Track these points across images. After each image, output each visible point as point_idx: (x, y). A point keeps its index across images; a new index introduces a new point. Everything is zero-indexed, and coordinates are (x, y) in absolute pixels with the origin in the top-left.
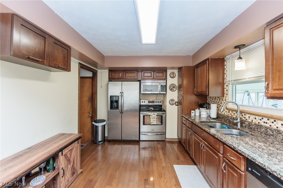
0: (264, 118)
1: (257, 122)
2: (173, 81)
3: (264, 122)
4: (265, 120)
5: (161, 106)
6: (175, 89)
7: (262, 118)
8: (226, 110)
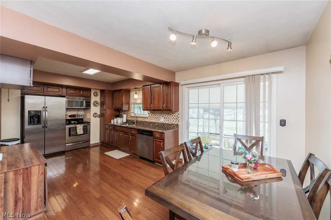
1: (141, 120)
2: (95, 98)
4: (143, 119)
5: (82, 119)
6: (97, 105)
8: (130, 117)
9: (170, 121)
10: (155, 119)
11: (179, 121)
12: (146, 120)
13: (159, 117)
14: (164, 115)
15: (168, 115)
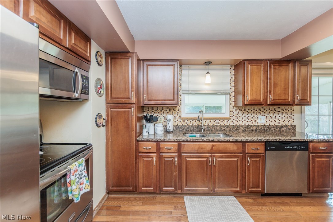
0: (217, 120)
1: (212, 124)
3: (217, 123)
4: (217, 121)
6: (101, 92)
7: (216, 121)
8: (179, 120)
9: (278, 121)
10: (247, 120)
11: (294, 120)
12: (226, 123)
13: (255, 115)
14: (267, 113)
15: (275, 112)
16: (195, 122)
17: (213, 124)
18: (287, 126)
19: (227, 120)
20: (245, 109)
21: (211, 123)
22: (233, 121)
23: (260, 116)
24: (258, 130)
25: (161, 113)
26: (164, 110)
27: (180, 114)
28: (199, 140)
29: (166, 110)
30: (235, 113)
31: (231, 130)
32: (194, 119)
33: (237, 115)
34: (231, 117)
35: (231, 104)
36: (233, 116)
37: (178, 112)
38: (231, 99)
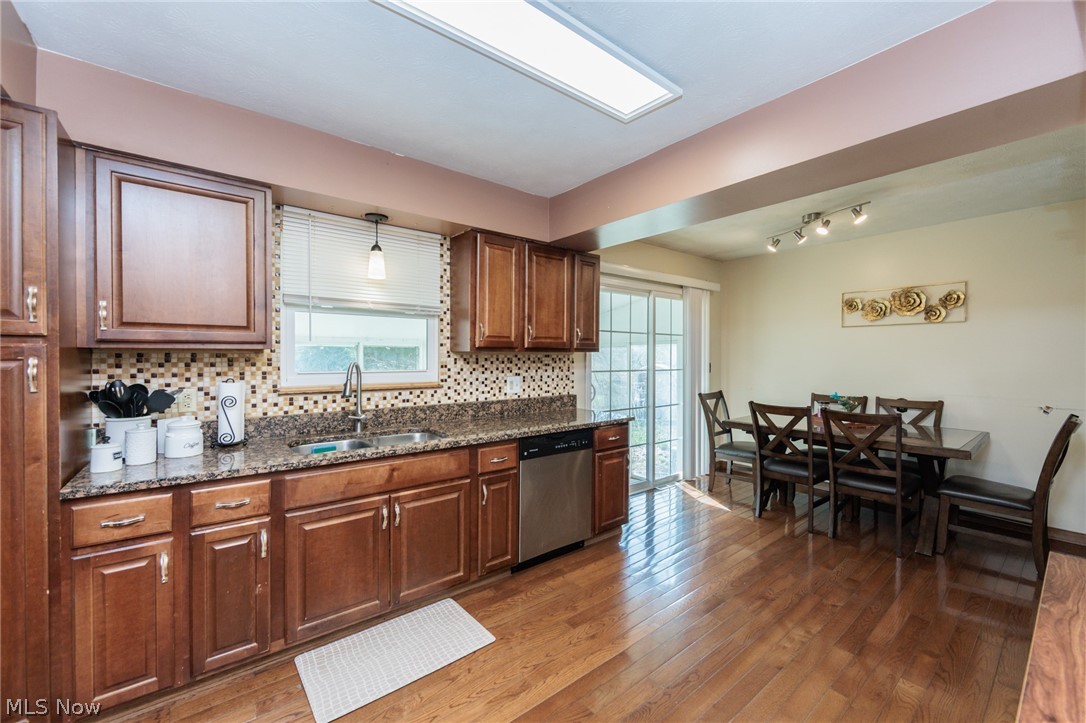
0: (403, 393)
1: (389, 406)
3: (404, 401)
4: (405, 395)
7: (400, 394)
8: (272, 398)
9: (545, 388)
10: (482, 388)
11: (574, 384)
12: (428, 399)
13: (501, 375)
14: (525, 369)
15: (539, 365)
16: (334, 401)
17: (393, 405)
18: (561, 397)
19: (432, 391)
20: (477, 359)
21: (385, 402)
22: (449, 392)
23: (510, 377)
24: (506, 413)
25: (187, 375)
26: (201, 365)
27: (275, 377)
28: (350, 460)
29: (213, 365)
30: (454, 369)
31: (443, 417)
32: (328, 393)
33: (459, 377)
34: (442, 381)
35: (442, 345)
36: (448, 380)
37: (265, 368)
38: (442, 331)
